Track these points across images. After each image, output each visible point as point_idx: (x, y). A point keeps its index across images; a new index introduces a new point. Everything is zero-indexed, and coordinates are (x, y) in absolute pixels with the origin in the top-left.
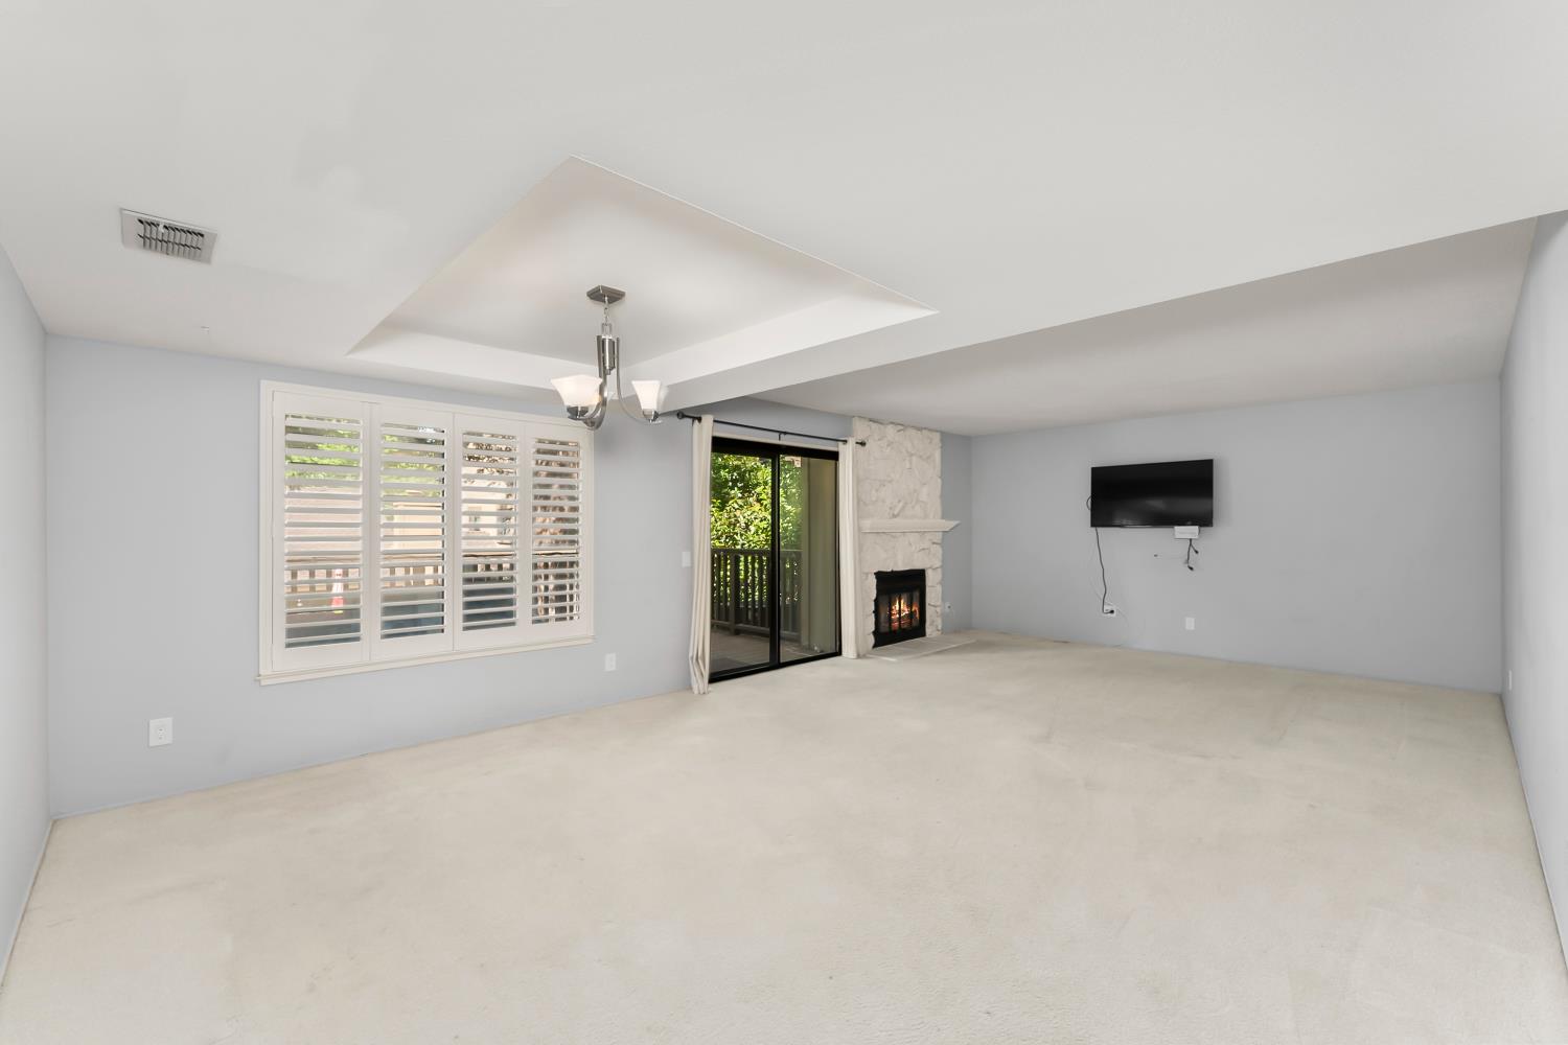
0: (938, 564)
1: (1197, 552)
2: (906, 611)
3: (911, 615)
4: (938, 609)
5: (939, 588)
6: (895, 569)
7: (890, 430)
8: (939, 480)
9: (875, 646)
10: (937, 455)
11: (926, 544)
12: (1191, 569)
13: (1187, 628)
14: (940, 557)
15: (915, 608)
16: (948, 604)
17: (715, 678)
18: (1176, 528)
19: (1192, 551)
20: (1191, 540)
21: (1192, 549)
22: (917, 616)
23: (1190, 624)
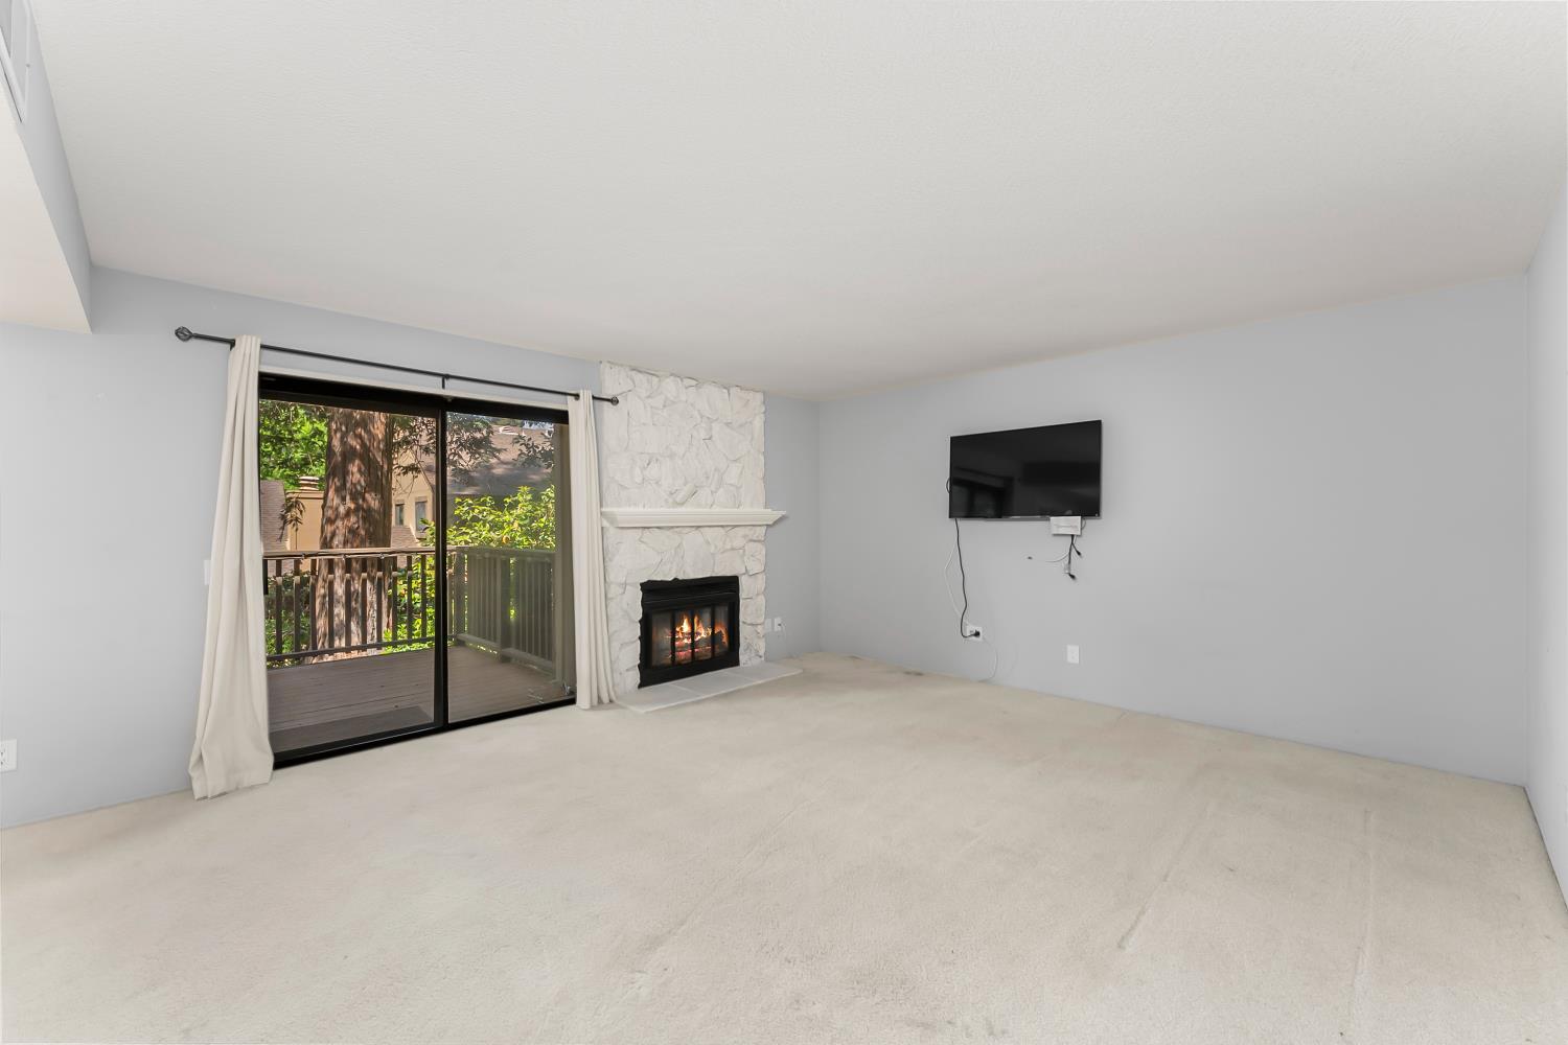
0: (757, 567)
1: (1079, 553)
2: (703, 633)
3: (714, 639)
4: (759, 629)
5: (761, 600)
6: (680, 578)
7: (670, 386)
8: (762, 458)
9: (640, 686)
10: (758, 423)
11: (738, 542)
12: (1073, 577)
13: (1070, 660)
14: (763, 559)
15: (721, 629)
16: (777, 620)
17: (283, 761)
18: (1052, 518)
19: (1074, 552)
20: (1073, 536)
21: (1073, 550)
22: (725, 640)
23: (1073, 654)
